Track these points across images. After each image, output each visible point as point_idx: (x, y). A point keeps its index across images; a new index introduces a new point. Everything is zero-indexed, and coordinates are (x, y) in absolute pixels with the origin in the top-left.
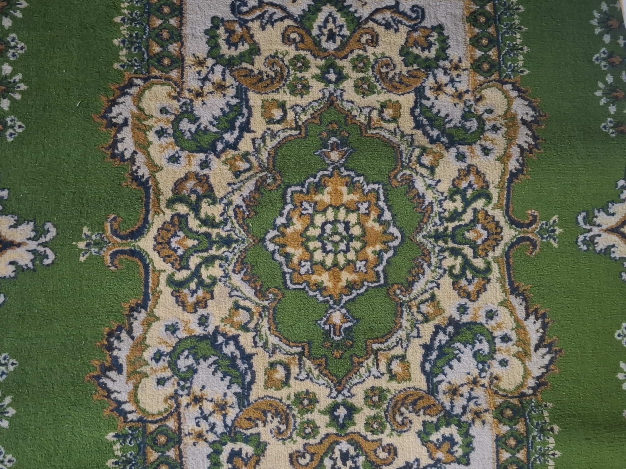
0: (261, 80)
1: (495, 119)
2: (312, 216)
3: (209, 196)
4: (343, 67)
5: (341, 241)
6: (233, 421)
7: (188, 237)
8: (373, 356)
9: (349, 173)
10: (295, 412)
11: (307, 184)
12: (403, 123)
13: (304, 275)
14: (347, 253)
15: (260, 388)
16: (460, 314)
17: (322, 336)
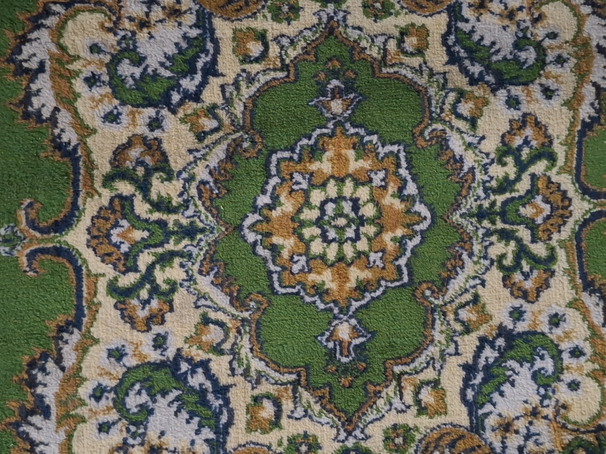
1: (560, 47)
2: (306, 193)
3: (162, 170)
5: (348, 225)
7: (134, 226)
8: (394, 383)
9: (356, 130)
11: (298, 148)
12: (432, 56)
13: (297, 274)
14: (356, 242)
15: (240, 431)
16: (513, 321)
17: (324, 358)
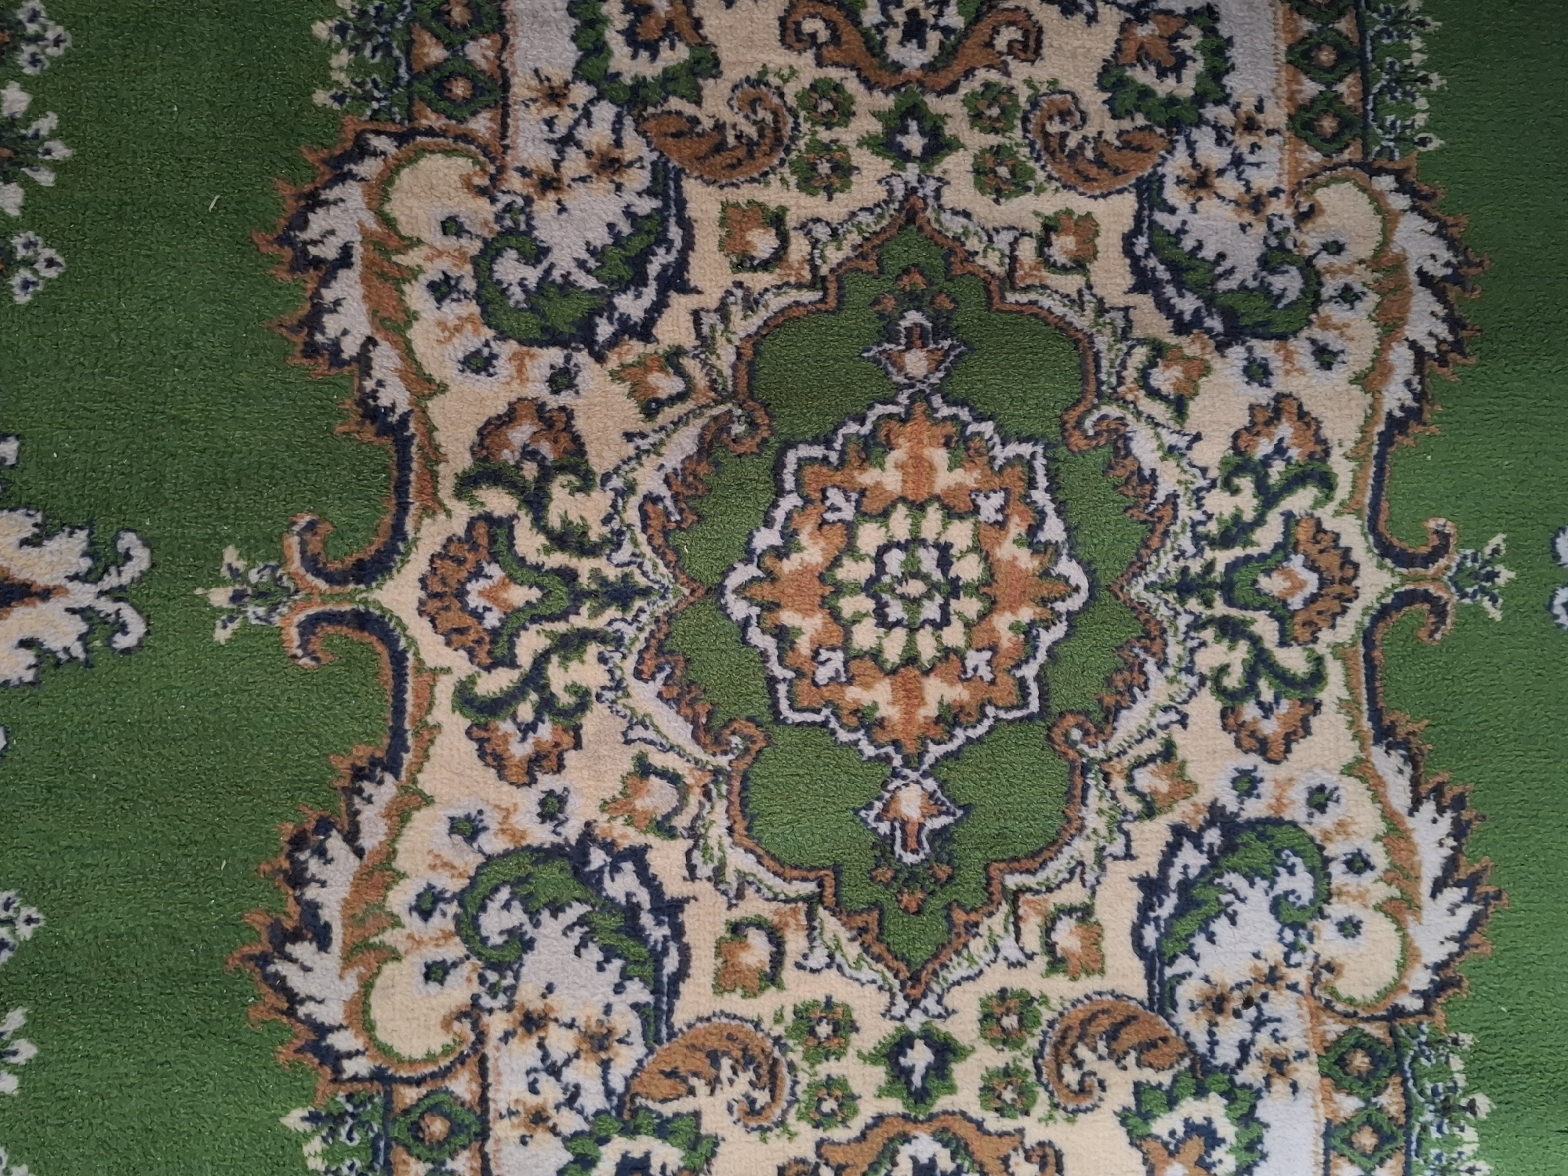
1: (1349, 271)
2: (850, 529)
3: (573, 469)
4: (943, 117)
5: (929, 596)
6: (628, 1080)
7: (512, 578)
8: (1005, 908)
9: (954, 410)
10: (796, 1056)
11: (840, 440)
12: (1103, 274)
13: (826, 685)
14: (941, 629)
15: (701, 990)
16: (1239, 796)
17: (872, 853)
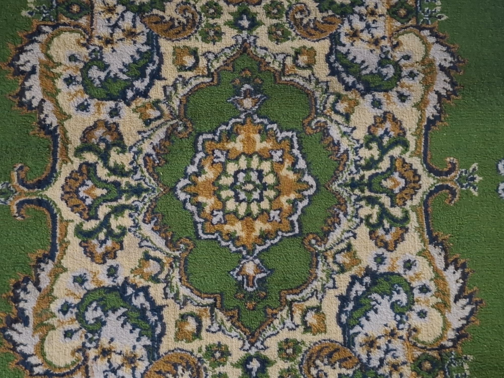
0: (172, 27)
1: (412, 66)
2: (224, 165)
3: (119, 145)
4: (256, 14)
5: (255, 190)
6: (142, 375)
7: (96, 186)
8: (287, 308)
9: (262, 120)
10: (207, 365)
11: (219, 132)
12: (318, 69)
13: (216, 224)
14: (260, 202)
15: (170, 340)
16: (377, 264)
17: (235, 288)
